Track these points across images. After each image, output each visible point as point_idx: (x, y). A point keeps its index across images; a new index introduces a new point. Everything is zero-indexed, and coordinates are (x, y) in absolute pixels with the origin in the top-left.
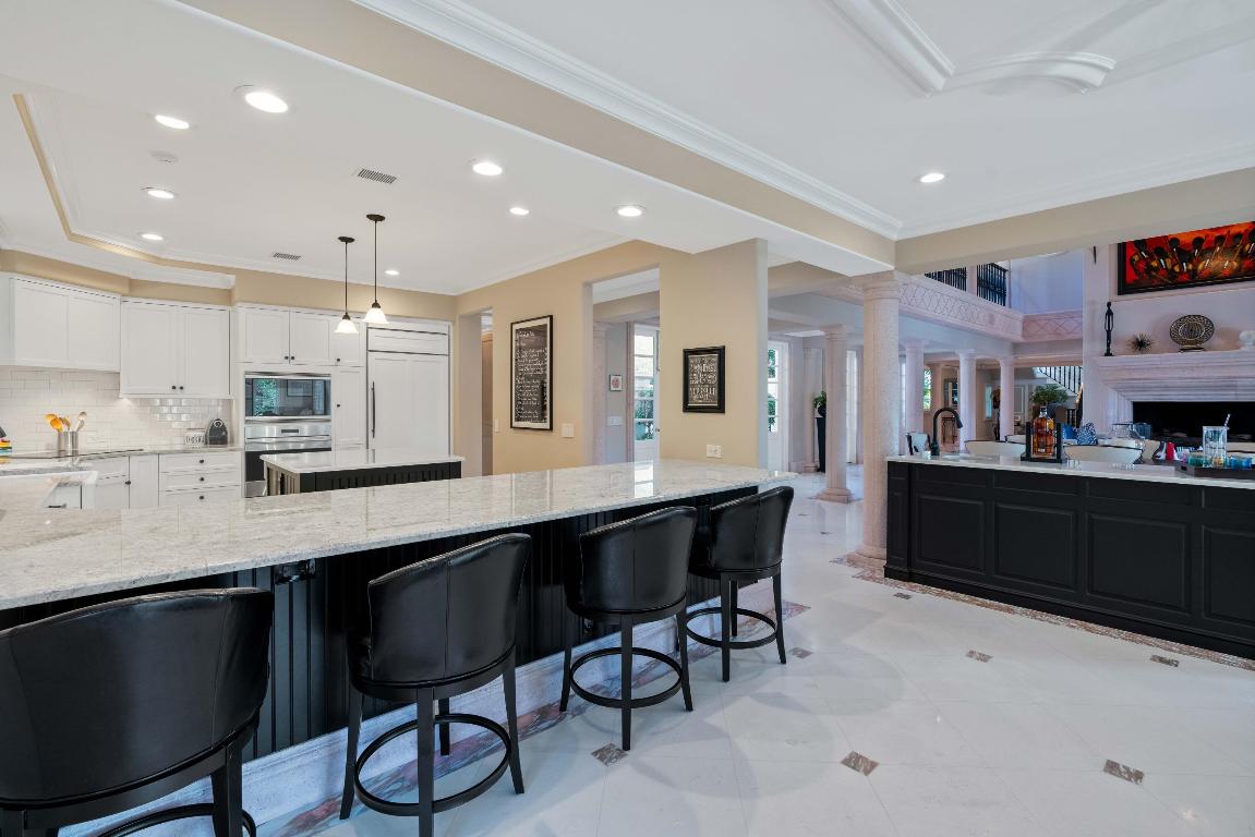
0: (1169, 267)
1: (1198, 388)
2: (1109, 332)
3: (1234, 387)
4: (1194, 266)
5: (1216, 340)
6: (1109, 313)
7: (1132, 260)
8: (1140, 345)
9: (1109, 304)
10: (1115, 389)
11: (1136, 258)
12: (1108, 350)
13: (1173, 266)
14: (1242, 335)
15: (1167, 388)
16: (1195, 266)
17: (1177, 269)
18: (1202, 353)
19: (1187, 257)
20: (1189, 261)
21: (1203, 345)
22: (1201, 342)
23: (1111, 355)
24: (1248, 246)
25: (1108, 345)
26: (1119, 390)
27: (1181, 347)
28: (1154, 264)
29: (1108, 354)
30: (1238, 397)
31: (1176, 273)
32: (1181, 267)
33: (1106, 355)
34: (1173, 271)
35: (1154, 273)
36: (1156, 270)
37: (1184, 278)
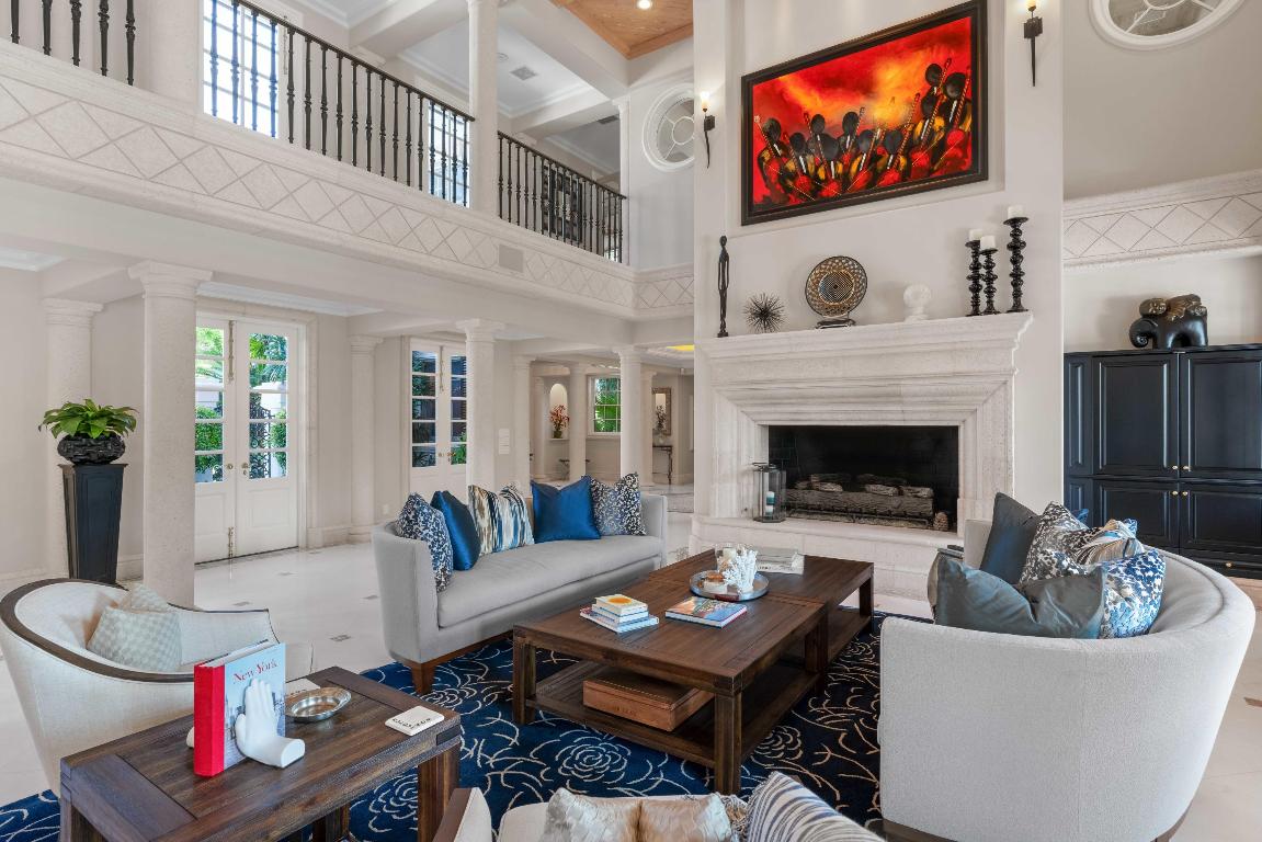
0: (813, 171)
1: (842, 399)
2: (723, 292)
3: (896, 397)
4: (844, 166)
5: (872, 304)
7: (761, 159)
8: (765, 315)
9: (723, 241)
10: (730, 399)
11: (766, 155)
12: (723, 326)
13: (817, 168)
14: (908, 293)
15: (804, 399)
16: (847, 168)
17: (822, 174)
18: (848, 329)
19: (836, 151)
20: (838, 158)
21: (852, 315)
22: (850, 309)
23: (727, 335)
24: (920, 125)
25: (723, 316)
26: (738, 401)
27: (820, 319)
28: (791, 166)
29: (723, 333)
30: (907, 417)
31: (821, 181)
32: (828, 170)
33: (720, 335)
34: (816, 177)
35: (790, 183)
36: (793, 176)
37: (832, 190)
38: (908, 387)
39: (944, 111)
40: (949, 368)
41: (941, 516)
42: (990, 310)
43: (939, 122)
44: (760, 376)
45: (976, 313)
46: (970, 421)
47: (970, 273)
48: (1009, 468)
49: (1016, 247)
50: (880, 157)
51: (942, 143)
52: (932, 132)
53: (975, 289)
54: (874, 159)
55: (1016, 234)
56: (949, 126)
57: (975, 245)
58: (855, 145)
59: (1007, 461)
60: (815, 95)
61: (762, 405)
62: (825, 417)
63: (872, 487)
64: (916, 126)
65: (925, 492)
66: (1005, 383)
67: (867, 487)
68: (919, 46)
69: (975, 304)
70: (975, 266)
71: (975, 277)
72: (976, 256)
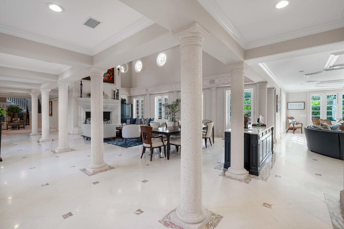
2: (81, 90)
3: (107, 108)
6: (81, 84)
8: (89, 95)
9: (81, 82)
10: (83, 107)
12: (81, 96)
24: (107, 74)
25: (81, 94)
26: (84, 108)
29: (81, 97)
38: (109, 107)
39: (110, 74)
40: (113, 105)
42: (117, 99)
43: (109, 75)
45: (114, 99)
46: (113, 111)
49: (118, 92)
53: (114, 96)
55: (118, 91)
56: (110, 76)
57: (114, 91)
59: (118, 115)
61: (87, 108)
66: (118, 107)
69: (114, 98)
70: (114, 94)
71: (114, 95)
72: (114, 92)
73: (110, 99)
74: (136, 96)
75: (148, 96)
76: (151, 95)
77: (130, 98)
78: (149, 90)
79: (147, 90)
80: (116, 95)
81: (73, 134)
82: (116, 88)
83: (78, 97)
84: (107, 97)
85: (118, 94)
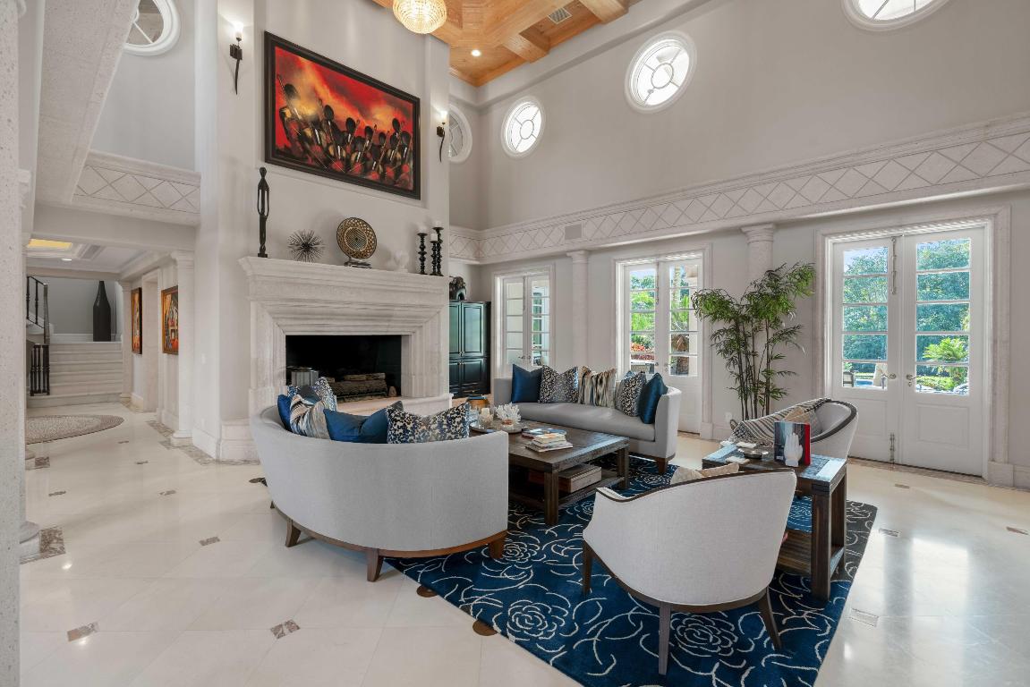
0: (325, 145)
1: (358, 317)
3: (389, 317)
4: (347, 154)
6: (263, 186)
7: (283, 114)
8: (306, 248)
9: (263, 172)
10: (270, 313)
11: (287, 113)
13: (328, 145)
15: (332, 316)
16: (349, 155)
17: (332, 152)
19: (341, 140)
20: (344, 144)
21: (368, 261)
22: (366, 257)
23: (266, 256)
25: (263, 239)
26: (275, 316)
27: (346, 258)
28: (308, 133)
29: (262, 254)
30: (390, 329)
31: (331, 156)
32: (336, 151)
33: (259, 255)
34: (327, 152)
35: (308, 146)
36: (311, 142)
37: (338, 166)
40: (417, 302)
41: (392, 389)
42: (434, 274)
43: (399, 156)
44: (304, 296)
45: (423, 272)
46: (418, 332)
47: (420, 250)
48: (440, 356)
49: (440, 241)
50: (368, 160)
51: (400, 167)
52: (395, 160)
53: (423, 260)
54: (364, 158)
55: (438, 235)
56: (403, 160)
57: (422, 236)
58: (354, 142)
59: (439, 352)
60: (328, 91)
61: (295, 319)
62: (342, 329)
63: (349, 377)
64: (387, 151)
65: (383, 375)
66: (438, 312)
67: (345, 377)
68: (390, 103)
69: (423, 268)
70: (423, 247)
71: (423, 253)
72: (422, 241)
73: (403, 271)
74: (508, 266)
75: (578, 259)
76: (594, 258)
77: (482, 272)
78: (588, 231)
79: (573, 232)
80: (429, 256)
81: (218, 461)
82: (428, 222)
83: (248, 253)
84: (391, 263)
85: (439, 248)
